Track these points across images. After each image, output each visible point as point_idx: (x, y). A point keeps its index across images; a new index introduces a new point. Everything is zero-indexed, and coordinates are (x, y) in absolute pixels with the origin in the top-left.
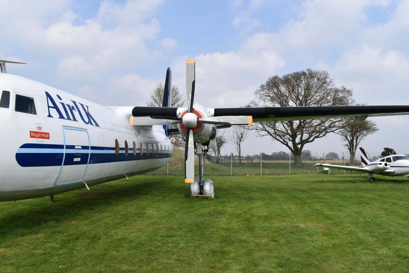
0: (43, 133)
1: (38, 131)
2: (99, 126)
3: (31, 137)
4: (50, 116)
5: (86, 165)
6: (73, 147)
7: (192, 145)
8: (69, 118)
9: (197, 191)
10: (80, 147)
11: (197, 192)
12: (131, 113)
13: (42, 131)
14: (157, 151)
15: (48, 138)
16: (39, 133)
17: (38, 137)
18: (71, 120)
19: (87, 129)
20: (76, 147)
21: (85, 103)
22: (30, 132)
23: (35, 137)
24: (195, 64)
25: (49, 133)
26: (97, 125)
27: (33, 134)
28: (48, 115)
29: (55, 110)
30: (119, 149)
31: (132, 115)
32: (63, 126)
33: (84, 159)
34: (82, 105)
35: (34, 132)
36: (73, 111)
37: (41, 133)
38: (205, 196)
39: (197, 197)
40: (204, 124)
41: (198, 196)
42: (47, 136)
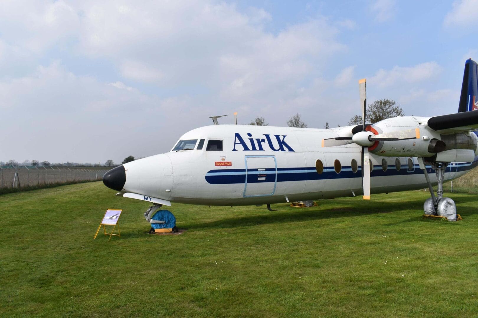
0: (226, 162)
1: (221, 161)
2: (294, 151)
3: (216, 165)
4: (234, 150)
5: (274, 182)
6: (256, 170)
7: (367, 163)
8: (254, 149)
10: (265, 170)
11: (431, 212)
12: (351, 132)
13: (225, 161)
15: (231, 165)
16: (222, 162)
17: (222, 165)
19: (274, 155)
20: (259, 170)
22: (215, 162)
23: (219, 165)
24: (365, 82)
25: (231, 162)
26: (290, 150)
27: (217, 164)
28: (233, 149)
29: (241, 145)
30: (323, 168)
32: (245, 156)
33: (270, 178)
34: (277, 137)
35: (218, 162)
36: (262, 143)
37: (224, 162)
38: (439, 216)
42: (230, 164)
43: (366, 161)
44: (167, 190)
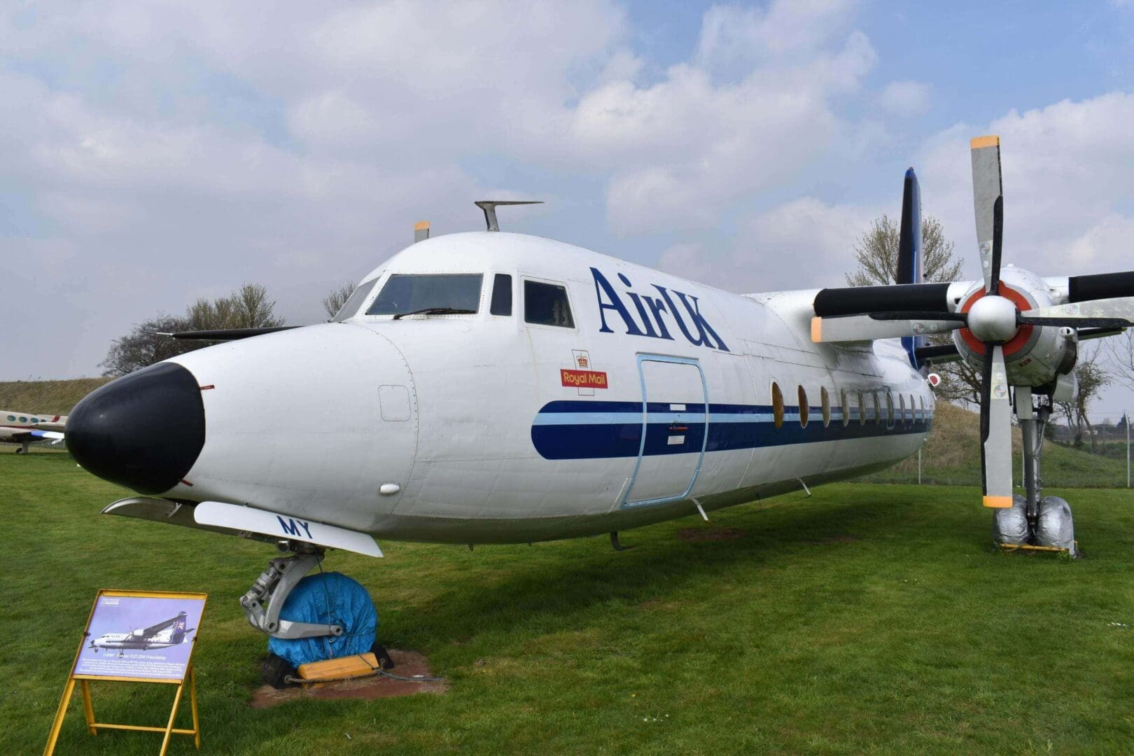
0: (592, 373)
1: (579, 369)
2: (727, 350)
3: (565, 384)
4: (605, 329)
5: (699, 454)
6: (663, 407)
7: (1003, 394)
8: (651, 333)
9: (1020, 533)
10: (683, 408)
11: (1021, 537)
12: (812, 307)
13: (589, 369)
14: (891, 414)
15: (605, 386)
16: (582, 373)
17: (582, 385)
18: (657, 336)
19: (697, 359)
20: (673, 408)
21: (689, 289)
22: (562, 371)
23: (573, 385)
24: (998, 147)
25: (604, 374)
26: (723, 347)
27: (570, 377)
28: (600, 327)
29: (616, 312)
30: (782, 409)
31: (814, 313)
32: (638, 353)
33: (694, 439)
34: (682, 296)
35: (570, 372)
36: (661, 312)
37: (588, 373)
38: (1047, 548)
39: (1020, 551)
40: (1040, 327)
41: (1023, 549)
42: (602, 382)
43: (998, 388)
44: (386, 488)
